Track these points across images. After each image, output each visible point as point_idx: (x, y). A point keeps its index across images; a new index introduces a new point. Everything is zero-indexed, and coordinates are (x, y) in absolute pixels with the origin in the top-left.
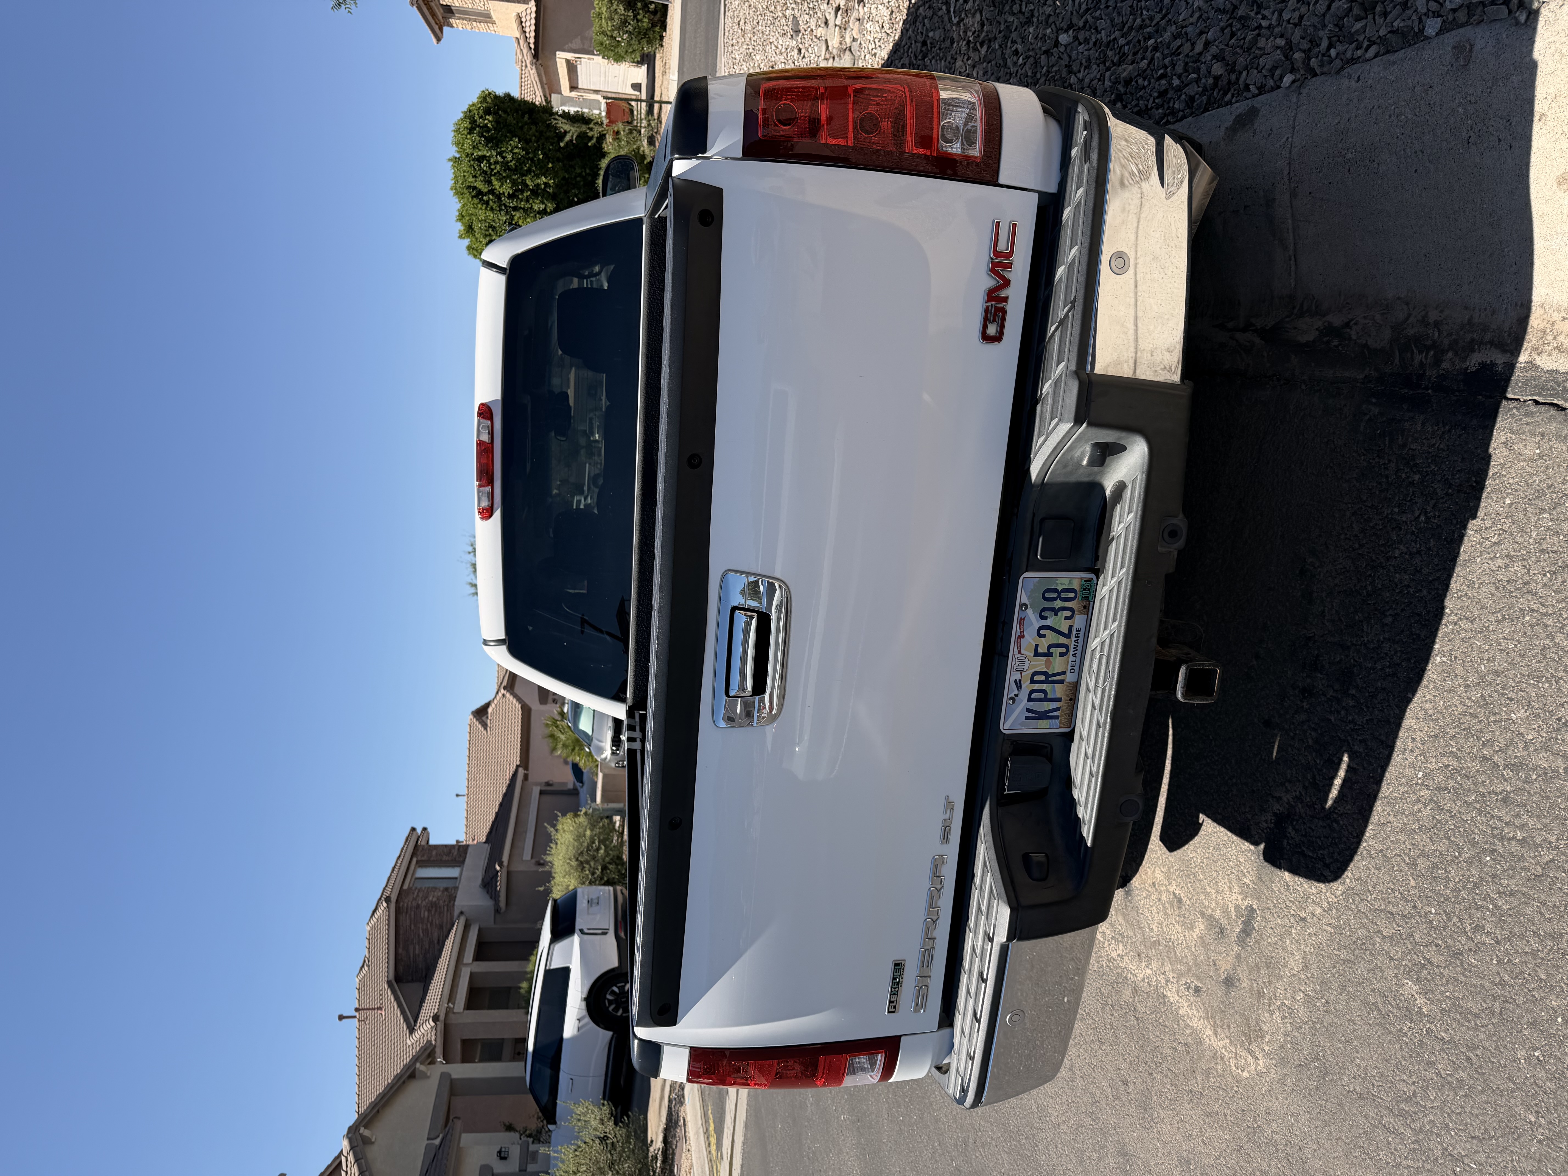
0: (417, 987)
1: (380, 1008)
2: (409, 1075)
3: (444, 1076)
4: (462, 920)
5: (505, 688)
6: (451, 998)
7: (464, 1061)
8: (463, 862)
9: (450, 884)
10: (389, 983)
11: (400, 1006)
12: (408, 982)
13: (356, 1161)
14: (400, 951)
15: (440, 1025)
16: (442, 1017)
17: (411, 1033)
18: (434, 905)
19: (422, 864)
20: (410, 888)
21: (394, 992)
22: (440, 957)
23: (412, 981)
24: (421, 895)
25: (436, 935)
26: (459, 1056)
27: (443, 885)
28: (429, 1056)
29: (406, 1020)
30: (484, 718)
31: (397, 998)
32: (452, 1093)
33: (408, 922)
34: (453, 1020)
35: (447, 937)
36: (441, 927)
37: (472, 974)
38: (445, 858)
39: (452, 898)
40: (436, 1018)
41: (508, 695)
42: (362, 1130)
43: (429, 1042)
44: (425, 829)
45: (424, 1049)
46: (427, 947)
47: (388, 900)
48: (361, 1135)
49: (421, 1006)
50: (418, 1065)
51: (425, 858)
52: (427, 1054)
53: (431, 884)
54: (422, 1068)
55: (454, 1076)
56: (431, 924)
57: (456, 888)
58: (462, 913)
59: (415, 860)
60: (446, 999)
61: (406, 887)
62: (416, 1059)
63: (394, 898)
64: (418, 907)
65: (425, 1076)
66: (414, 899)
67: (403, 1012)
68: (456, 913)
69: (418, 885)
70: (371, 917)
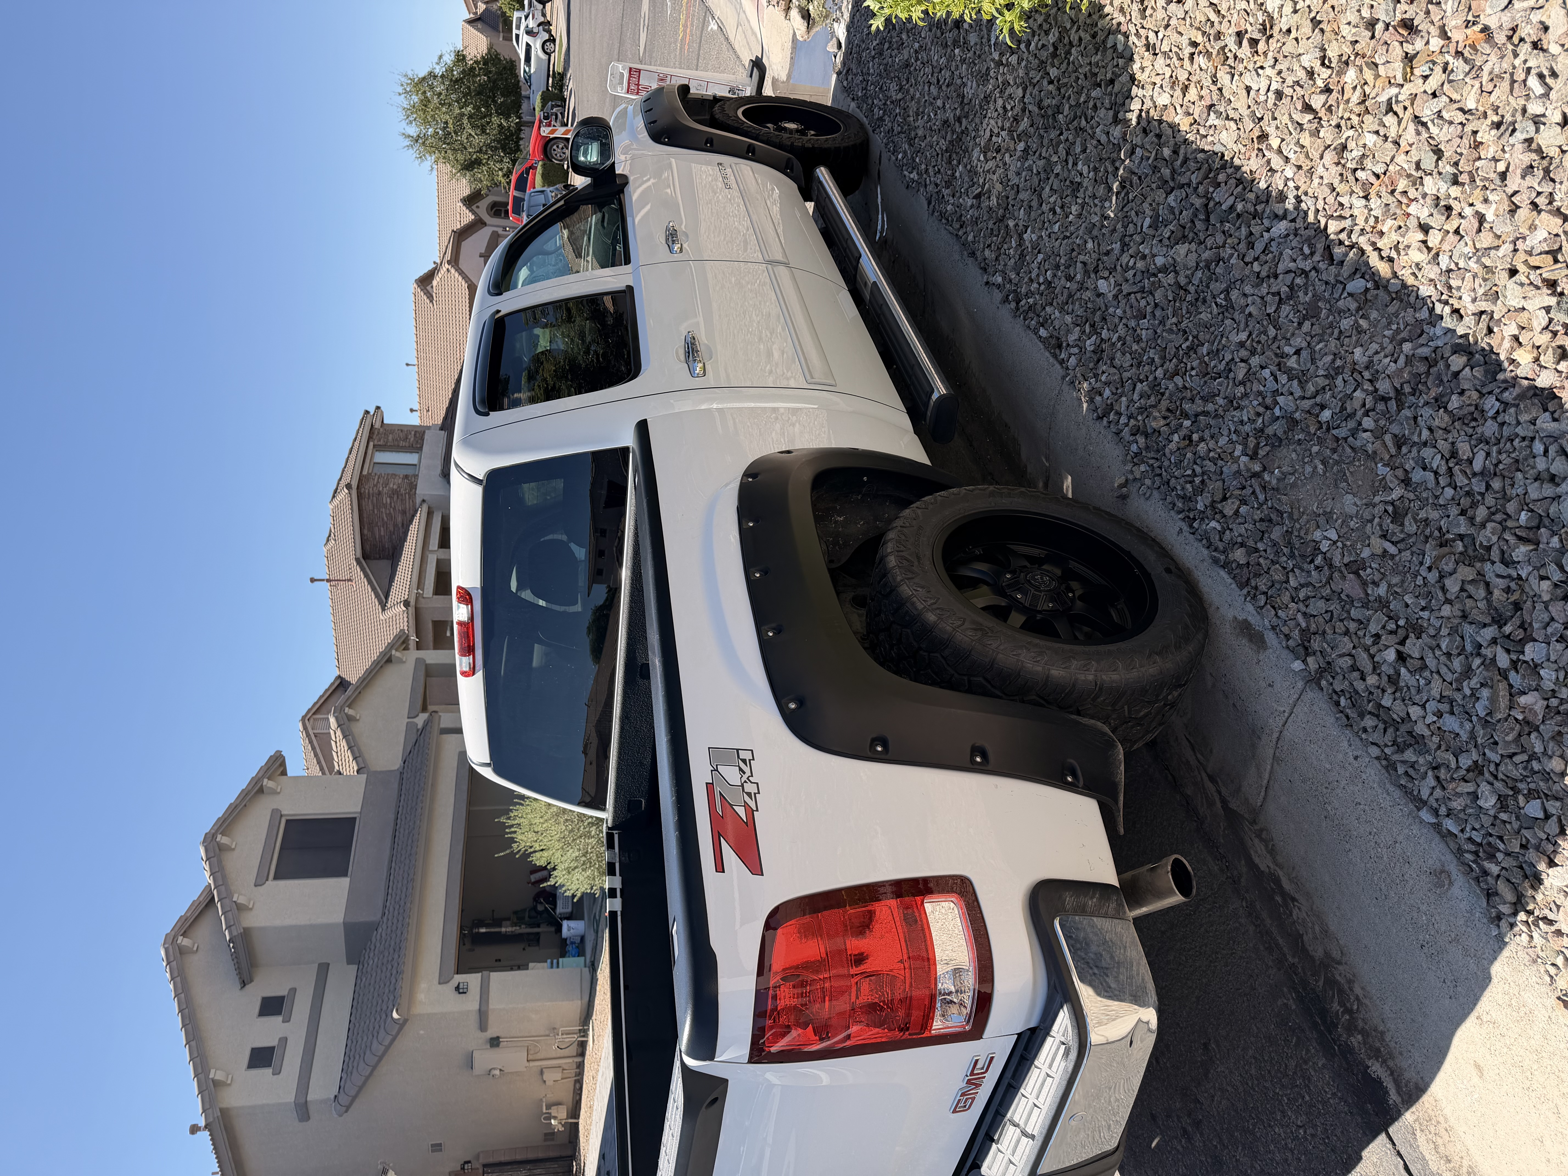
0: (385, 564)
1: (350, 580)
2: (386, 660)
3: (418, 661)
4: (425, 508)
5: (449, 262)
6: (420, 584)
7: (436, 647)
8: (421, 448)
9: (410, 471)
10: (357, 560)
11: (370, 582)
12: (375, 559)
13: (344, 737)
14: (366, 532)
15: (412, 610)
16: (412, 603)
17: (383, 610)
18: (395, 493)
19: (379, 448)
20: (369, 474)
21: (363, 569)
22: (405, 540)
23: (380, 558)
24: (381, 481)
25: (399, 519)
26: (431, 644)
27: (402, 472)
28: (403, 642)
29: (377, 596)
30: (429, 288)
31: (366, 575)
32: (428, 674)
33: (371, 507)
34: (423, 604)
35: (411, 522)
36: (404, 512)
37: (438, 561)
38: (402, 443)
39: (413, 487)
40: (406, 604)
41: (453, 271)
42: (347, 709)
43: (402, 631)
44: (378, 408)
45: (398, 637)
46: (392, 529)
47: (349, 486)
48: (347, 715)
49: (390, 585)
50: (393, 652)
51: (381, 443)
52: (401, 641)
53: (390, 470)
54: (398, 654)
55: (428, 662)
56: (394, 509)
57: (416, 476)
58: (424, 501)
59: (371, 444)
60: (415, 586)
61: (365, 472)
62: (391, 646)
63: (354, 484)
64: (379, 493)
65: (401, 661)
66: (375, 486)
67: (374, 589)
68: (418, 501)
69: (378, 470)
70: (334, 497)
